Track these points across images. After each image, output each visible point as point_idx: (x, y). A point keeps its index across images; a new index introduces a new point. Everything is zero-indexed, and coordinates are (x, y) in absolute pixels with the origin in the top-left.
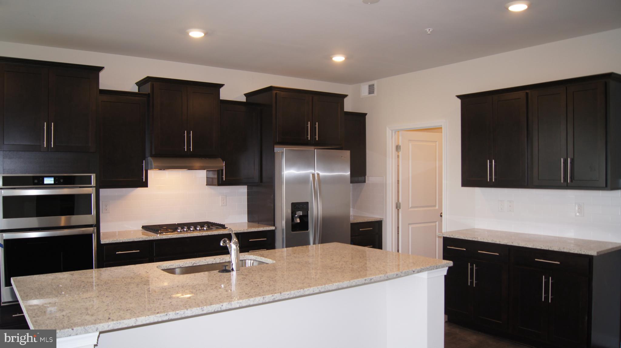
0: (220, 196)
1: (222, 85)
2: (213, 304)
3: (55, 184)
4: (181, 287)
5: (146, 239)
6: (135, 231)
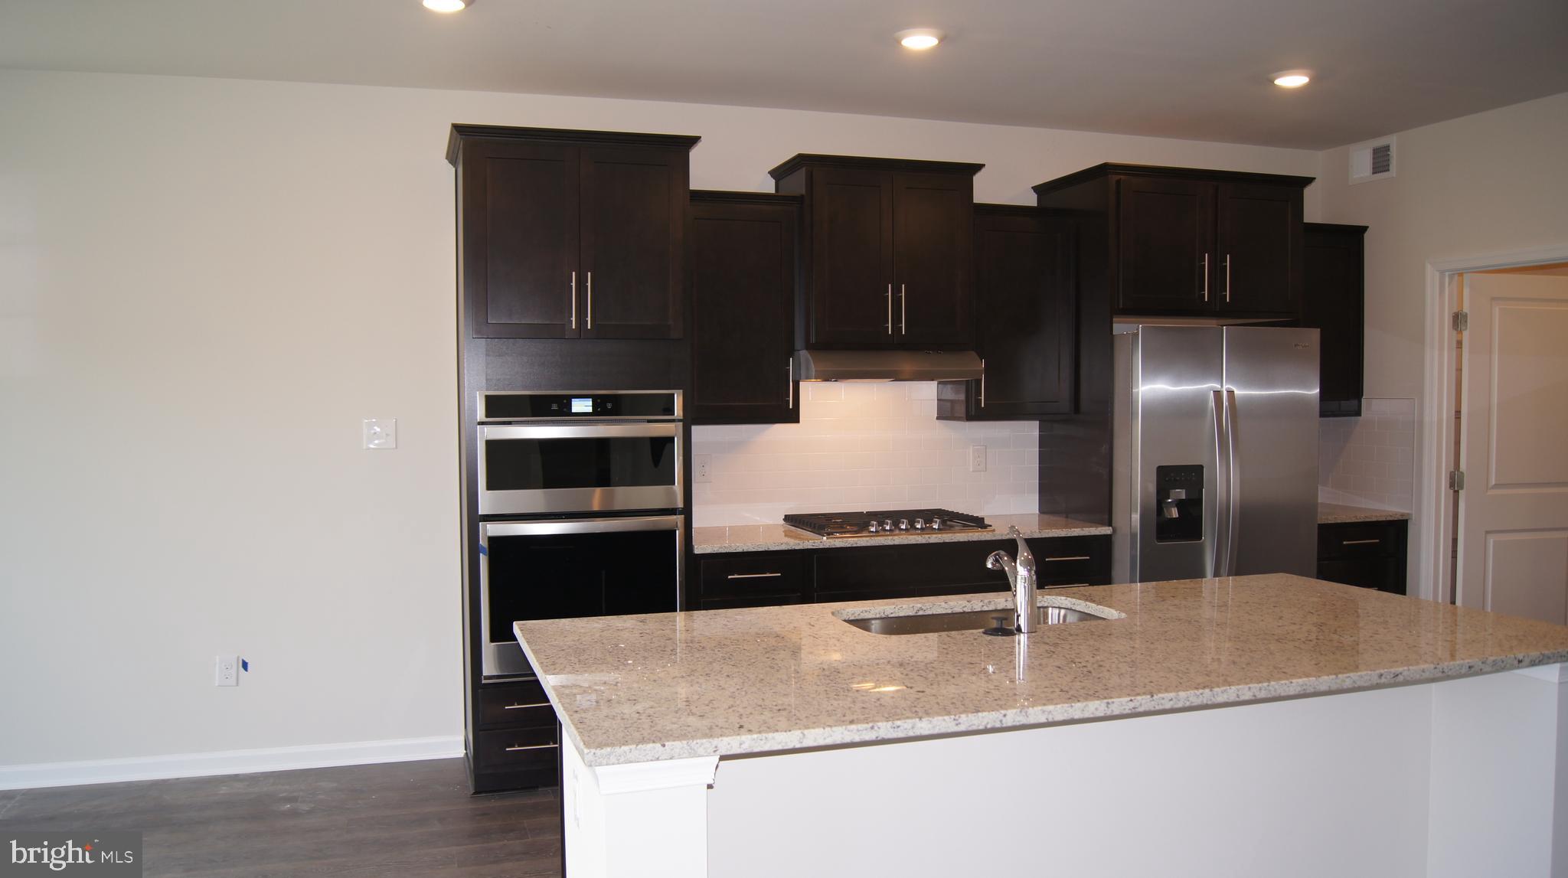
0: (971, 447)
1: (978, 167)
2: (983, 711)
3: (595, 413)
4: (897, 665)
5: (797, 548)
6: (768, 527)
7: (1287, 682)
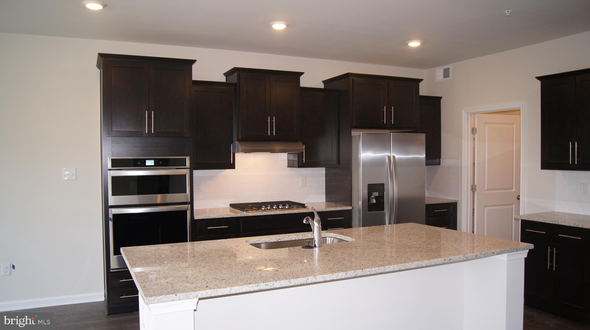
0: (300, 177)
1: (302, 73)
2: (300, 278)
3: (155, 166)
4: (269, 261)
5: (234, 216)
6: (223, 209)
7: (411, 263)
